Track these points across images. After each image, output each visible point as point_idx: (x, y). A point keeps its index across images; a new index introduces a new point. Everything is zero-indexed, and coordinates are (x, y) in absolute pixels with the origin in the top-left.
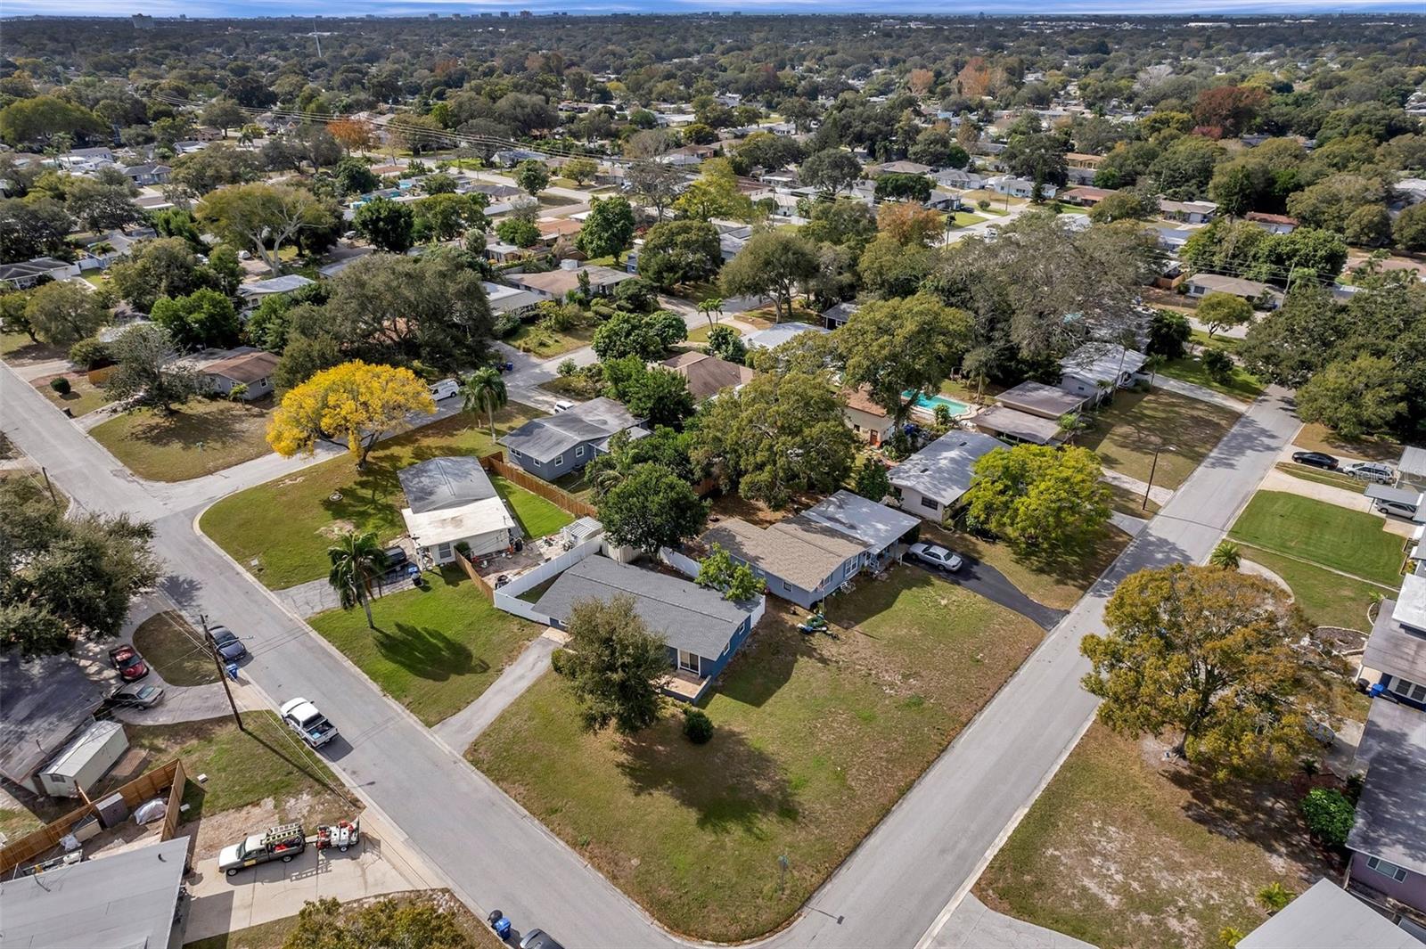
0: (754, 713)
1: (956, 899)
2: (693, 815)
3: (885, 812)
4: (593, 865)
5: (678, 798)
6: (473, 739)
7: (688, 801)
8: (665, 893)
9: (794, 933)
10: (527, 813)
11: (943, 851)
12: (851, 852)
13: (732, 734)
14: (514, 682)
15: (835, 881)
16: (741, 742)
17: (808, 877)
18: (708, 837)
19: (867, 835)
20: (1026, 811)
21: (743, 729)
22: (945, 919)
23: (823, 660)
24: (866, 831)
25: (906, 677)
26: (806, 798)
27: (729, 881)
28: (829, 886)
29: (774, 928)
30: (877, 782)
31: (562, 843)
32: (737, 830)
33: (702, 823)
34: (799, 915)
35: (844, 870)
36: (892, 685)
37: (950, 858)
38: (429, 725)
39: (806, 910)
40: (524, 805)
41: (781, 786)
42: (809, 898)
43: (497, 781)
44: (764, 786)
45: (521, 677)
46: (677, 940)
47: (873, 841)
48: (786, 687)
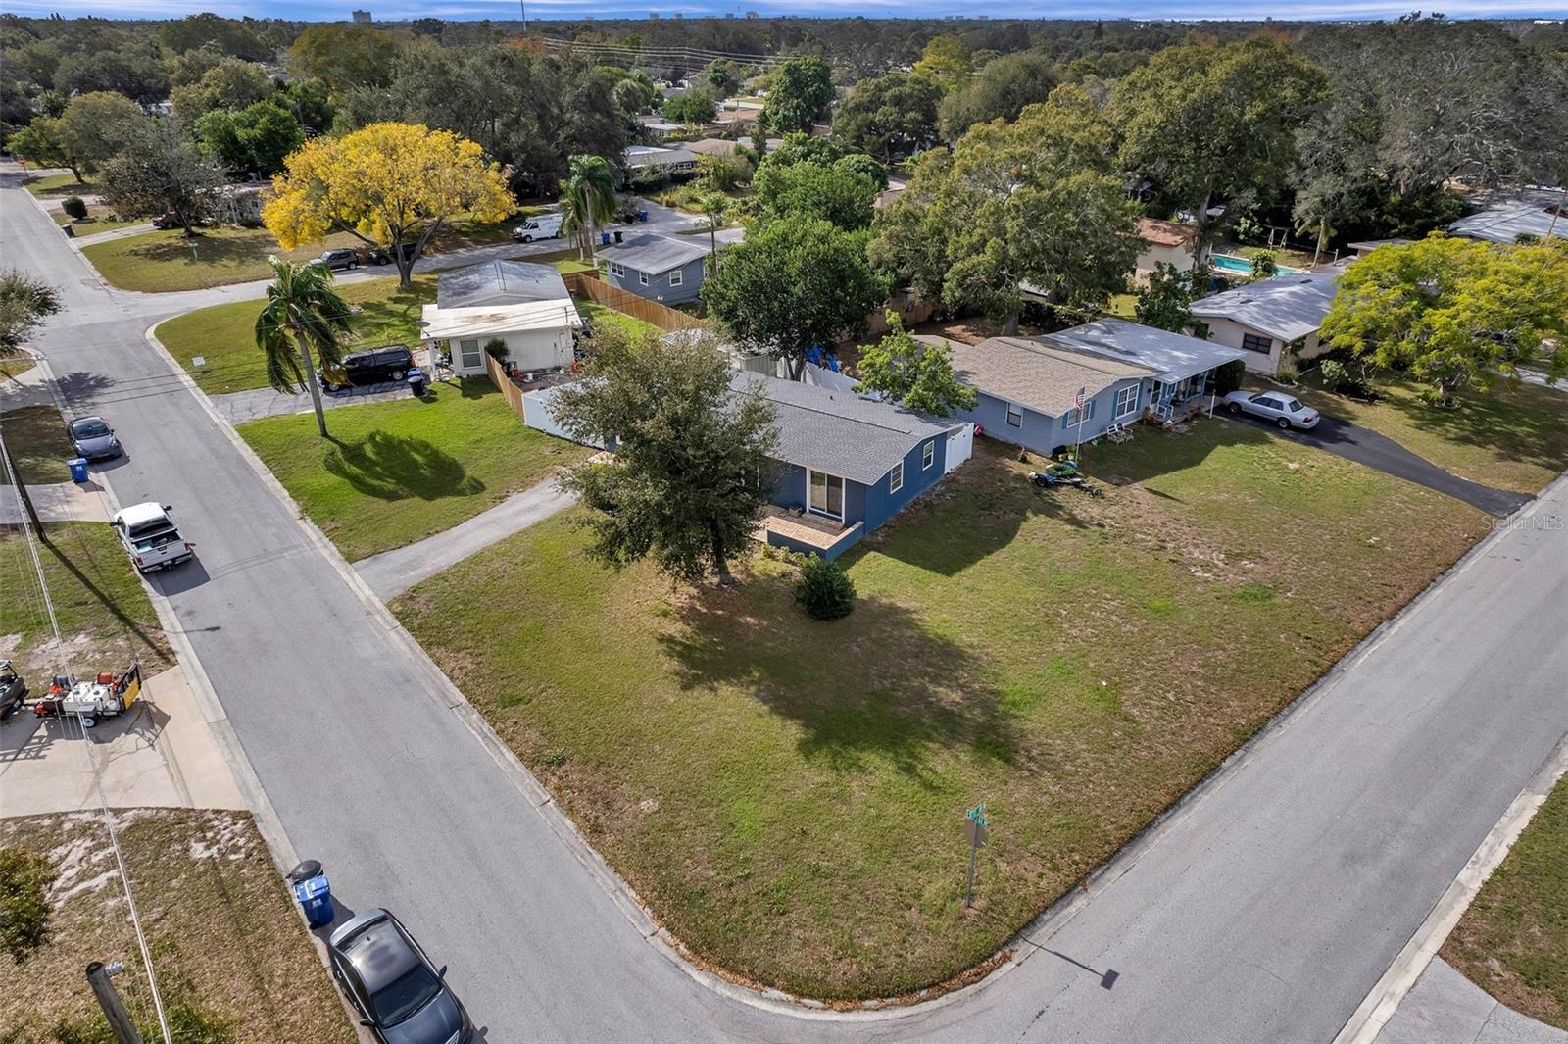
0: (937, 583)
1: (1404, 968)
2: (793, 731)
3: (1207, 771)
4: (559, 802)
5: (766, 702)
6: (414, 583)
7: (785, 706)
8: (699, 873)
9: (990, 996)
10: (462, 699)
11: (1351, 858)
12: (1134, 836)
13: (892, 610)
14: (518, 513)
15: (1095, 892)
16: (910, 624)
17: (1031, 877)
18: (814, 776)
19: (1173, 805)
20: (1541, 800)
21: (913, 605)
22: (1386, 1010)
23: (1073, 520)
24: (1166, 800)
25: (1233, 557)
26: (1034, 724)
27: (847, 864)
28: (1079, 902)
29: (941, 980)
30: (1188, 713)
31: (511, 757)
32: (880, 767)
33: (806, 749)
34: (1006, 959)
35: (1115, 873)
36: (1207, 566)
37: (1371, 874)
38: (350, 559)
39: (1022, 948)
40: (463, 688)
41: (988, 701)
42: (1031, 923)
43: (428, 646)
44: (949, 696)
45: (531, 509)
46: (703, 979)
47: (1181, 821)
48: (1000, 555)
